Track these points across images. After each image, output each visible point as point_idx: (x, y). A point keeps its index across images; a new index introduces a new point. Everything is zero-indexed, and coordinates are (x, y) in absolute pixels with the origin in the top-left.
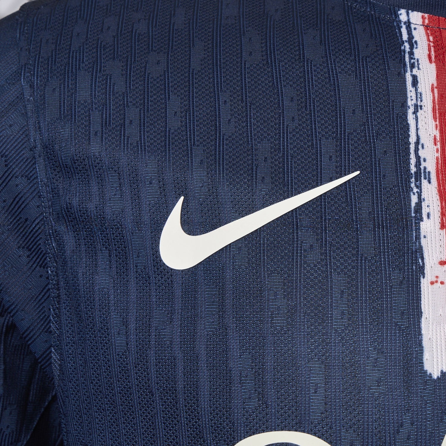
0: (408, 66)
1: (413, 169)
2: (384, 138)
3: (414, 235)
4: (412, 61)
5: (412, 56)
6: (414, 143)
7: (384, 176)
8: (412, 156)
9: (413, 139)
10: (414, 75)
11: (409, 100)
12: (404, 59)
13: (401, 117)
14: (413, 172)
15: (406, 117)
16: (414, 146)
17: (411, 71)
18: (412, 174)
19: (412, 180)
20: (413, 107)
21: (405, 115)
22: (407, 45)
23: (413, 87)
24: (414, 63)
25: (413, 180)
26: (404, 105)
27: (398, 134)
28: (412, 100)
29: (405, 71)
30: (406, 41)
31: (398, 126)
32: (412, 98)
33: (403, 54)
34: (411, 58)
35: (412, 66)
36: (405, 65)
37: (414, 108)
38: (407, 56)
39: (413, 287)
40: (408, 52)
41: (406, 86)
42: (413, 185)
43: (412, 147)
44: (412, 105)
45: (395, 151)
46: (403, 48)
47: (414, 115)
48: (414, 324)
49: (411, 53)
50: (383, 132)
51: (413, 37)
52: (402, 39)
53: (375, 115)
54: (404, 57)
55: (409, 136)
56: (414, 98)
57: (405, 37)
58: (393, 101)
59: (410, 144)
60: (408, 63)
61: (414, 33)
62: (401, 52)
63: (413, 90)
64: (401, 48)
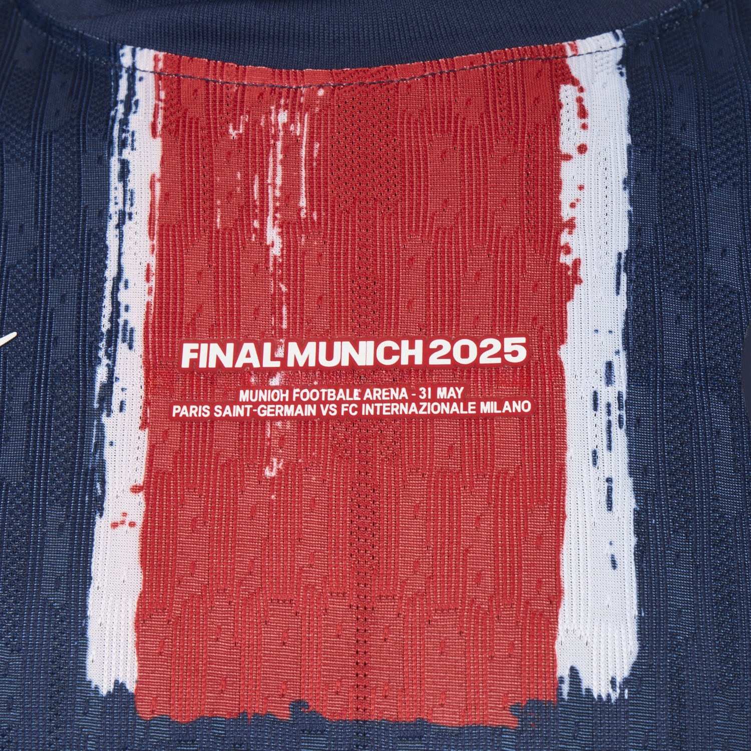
0: (116, 145)
1: (105, 325)
2: (65, 272)
3: (94, 441)
4: (124, 135)
5: (124, 127)
6: (112, 279)
7: (56, 339)
8: (107, 302)
9: (110, 273)
10: (124, 160)
11: (112, 204)
12: (112, 133)
13: (95, 235)
14: (104, 330)
15: (105, 233)
16: (112, 284)
17: (120, 153)
18: (102, 334)
19: (101, 345)
20: (117, 215)
21: (103, 230)
22: (121, 108)
23: (120, 181)
24: (126, 138)
25: (103, 344)
26: (103, 215)
27: (88, 264)
28: (116, 203)
29: (111, 154)
30: (122, 101)
31: (89, 250)
32: (116, 201)
33: (110, 123)
34: (122, 131)
35: (123, 144)
36: (111, 143)
37: (119, 218)
38: (117, 127)
39: (80, 534)
40: (120, 121)
41: (108, 180)
42: (101, 353)
43: (108, 286)
44: (116, 213)
45: (80, 294)
46: (113, 113)
47: (118, 230)
48: (76, 600)
49: (125, 122)
50: (65, 262)
51: (134, 94)
52: (116, 97)
53: (55, 232)
54: (112, 128)
55: (105, 267)
56: (120, 200)
57: (122, 94)
58: (86, 207)
59: (106, 280)
60: (117, 139)
61: (139, 86)
62: (107, 121)
63: (120, 185)
64: (109, 113)
